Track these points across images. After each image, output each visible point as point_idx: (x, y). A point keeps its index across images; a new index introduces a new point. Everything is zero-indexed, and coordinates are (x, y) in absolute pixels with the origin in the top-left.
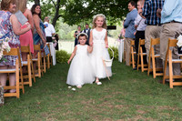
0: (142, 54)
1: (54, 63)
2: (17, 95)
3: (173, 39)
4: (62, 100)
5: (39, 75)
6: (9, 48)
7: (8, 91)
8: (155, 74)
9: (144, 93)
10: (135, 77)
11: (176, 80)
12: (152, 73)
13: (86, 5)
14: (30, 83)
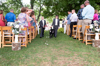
0: (74, 31)
1: (39, 33)
2: (26, 46)
3: (87, 25)
4: (43, 48)
5: (33, 38)
6: (23, 28)
7: (22, 44)
8: (79, 39)
9: (76, 47)
10: (71, 40)
11: (88, 42)
12: (78, 39)
13: (51, 11)
14: (30, 41)
